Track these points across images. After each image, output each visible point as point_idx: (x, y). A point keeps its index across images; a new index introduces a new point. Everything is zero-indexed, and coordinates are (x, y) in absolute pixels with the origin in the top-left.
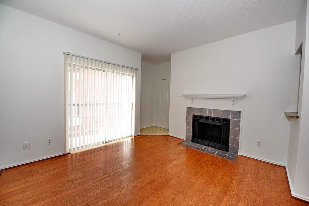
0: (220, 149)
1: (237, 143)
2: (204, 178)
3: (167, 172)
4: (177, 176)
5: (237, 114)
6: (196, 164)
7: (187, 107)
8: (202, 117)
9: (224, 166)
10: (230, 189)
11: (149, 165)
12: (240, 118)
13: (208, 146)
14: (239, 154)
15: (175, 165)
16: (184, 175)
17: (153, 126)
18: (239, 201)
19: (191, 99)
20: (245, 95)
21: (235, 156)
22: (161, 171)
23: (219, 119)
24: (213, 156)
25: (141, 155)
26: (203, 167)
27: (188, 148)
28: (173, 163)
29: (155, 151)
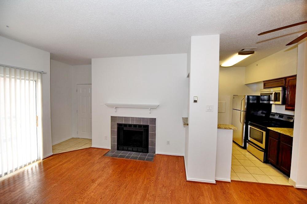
0: (142, 152)
1: (154, 144)
2: (127, 190)
3: (89, 197)
4: (100, 198)
5: (153, 121)
6: (121, 176)
7: (111, 116)
8: (125, 125)
9: (145, 169)
10: (148, 192)
11: (66, 196)
12: (155, 124)
14: (156, 153)
15: (98, 185)
16: (108, 193)
17: (73, 138)
18: (155, 201)
19: (115, 108)
20: (159, 105)
21: (153, 156)
22: (81, 199)
23: (140, 126)
24: (136, 161)
25: (53, 186)
26: (127, 176)
27: (113, 159)
28: (97, 182)
29: (73, 174)
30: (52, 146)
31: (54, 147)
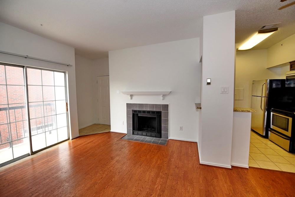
0: (156, 137)
1: (167, 130)
2: (142, 167)
3: (109, 170)
4: (118, 172)
5: (166, 107)
6: (136, 156)
8: (140, 112)
9: (158, 152)
10: (162, 171)
11: (90, 168)
12: (168, 110)
13: (146, 136)
14: (169, 139)
15: (116, 161)
16: (125, 169)
17: (95, 124)
18: (168, 178)
20: (171, 92)
21: (166, 141)
22: (103, 171)
23: (153, 112)
24: (149, 144)
25: (80, 160)
26: (142, 157)
27: (129, 141)
28: (115, 159)
29: (96, 152)
30: (79, 130)
31: (80, 131)
